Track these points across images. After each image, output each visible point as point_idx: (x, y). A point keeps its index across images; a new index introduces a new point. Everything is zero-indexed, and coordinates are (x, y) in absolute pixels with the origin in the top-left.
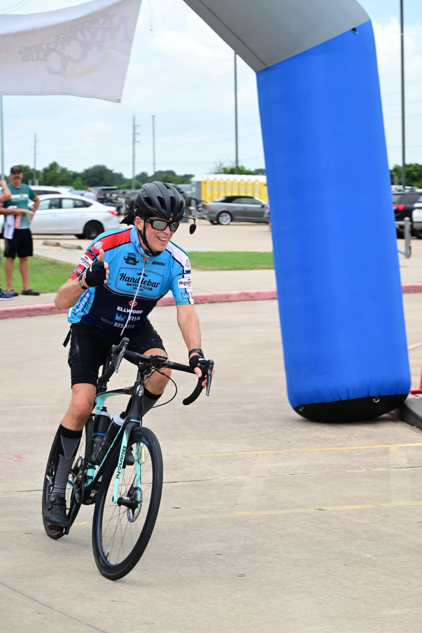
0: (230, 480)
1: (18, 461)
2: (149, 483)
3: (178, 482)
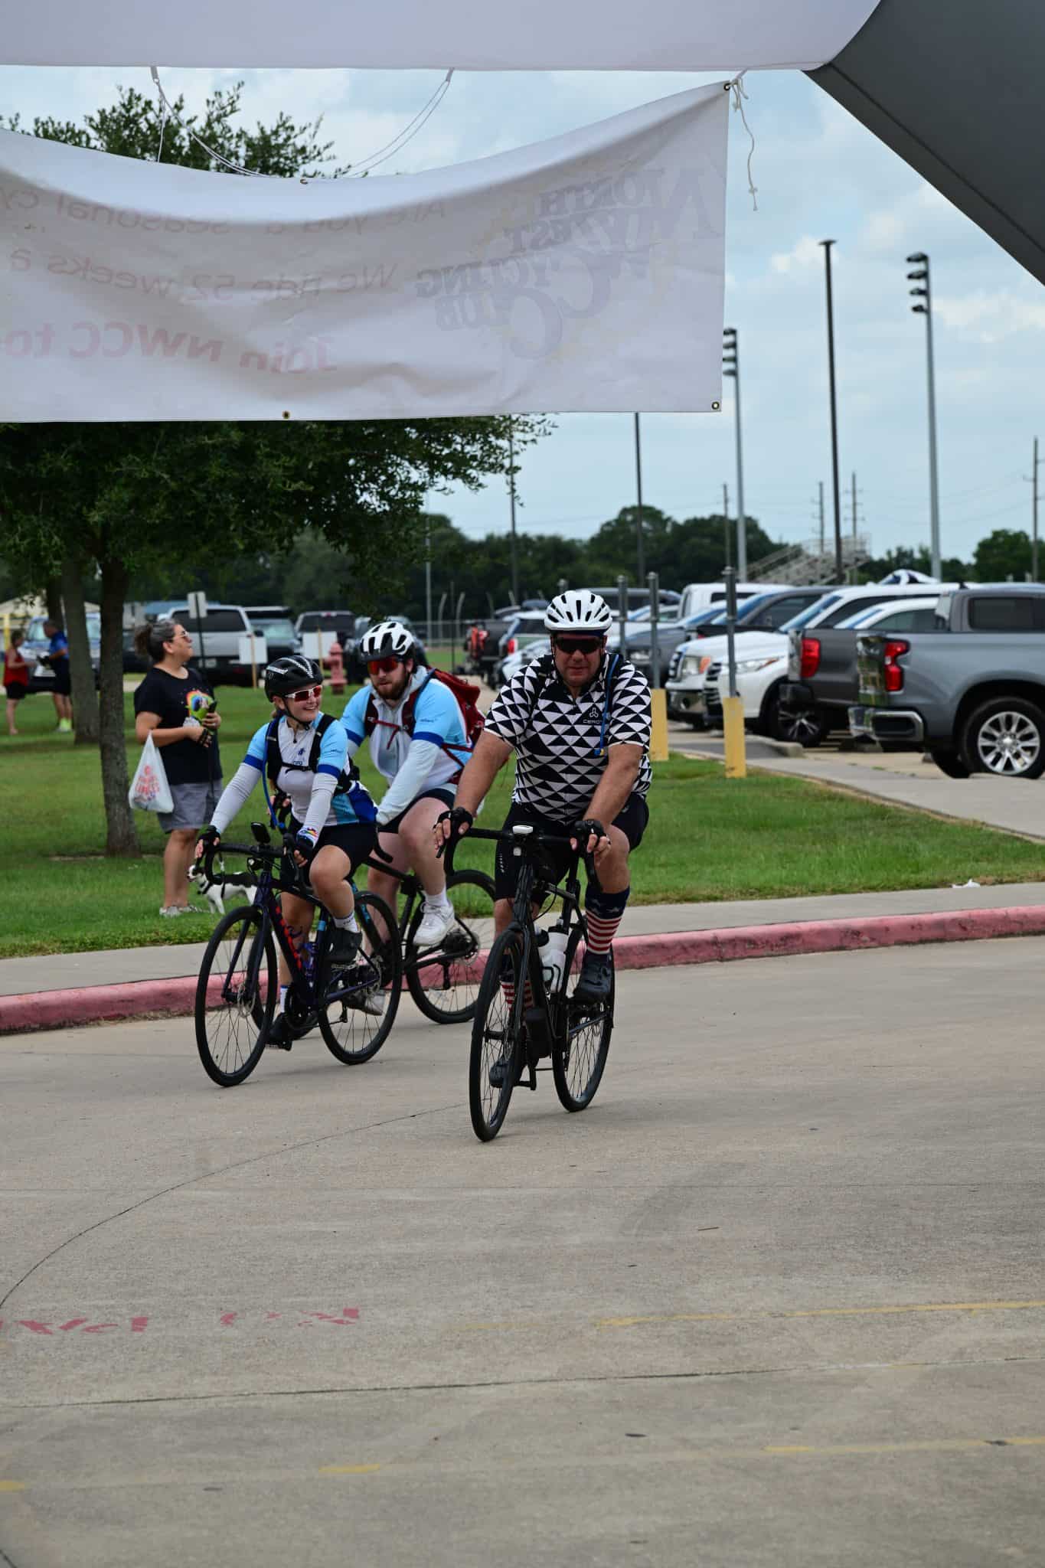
0: (833, 1372)
1: (340, 1322)
2: (622, 1375)
3: (696, 1375)
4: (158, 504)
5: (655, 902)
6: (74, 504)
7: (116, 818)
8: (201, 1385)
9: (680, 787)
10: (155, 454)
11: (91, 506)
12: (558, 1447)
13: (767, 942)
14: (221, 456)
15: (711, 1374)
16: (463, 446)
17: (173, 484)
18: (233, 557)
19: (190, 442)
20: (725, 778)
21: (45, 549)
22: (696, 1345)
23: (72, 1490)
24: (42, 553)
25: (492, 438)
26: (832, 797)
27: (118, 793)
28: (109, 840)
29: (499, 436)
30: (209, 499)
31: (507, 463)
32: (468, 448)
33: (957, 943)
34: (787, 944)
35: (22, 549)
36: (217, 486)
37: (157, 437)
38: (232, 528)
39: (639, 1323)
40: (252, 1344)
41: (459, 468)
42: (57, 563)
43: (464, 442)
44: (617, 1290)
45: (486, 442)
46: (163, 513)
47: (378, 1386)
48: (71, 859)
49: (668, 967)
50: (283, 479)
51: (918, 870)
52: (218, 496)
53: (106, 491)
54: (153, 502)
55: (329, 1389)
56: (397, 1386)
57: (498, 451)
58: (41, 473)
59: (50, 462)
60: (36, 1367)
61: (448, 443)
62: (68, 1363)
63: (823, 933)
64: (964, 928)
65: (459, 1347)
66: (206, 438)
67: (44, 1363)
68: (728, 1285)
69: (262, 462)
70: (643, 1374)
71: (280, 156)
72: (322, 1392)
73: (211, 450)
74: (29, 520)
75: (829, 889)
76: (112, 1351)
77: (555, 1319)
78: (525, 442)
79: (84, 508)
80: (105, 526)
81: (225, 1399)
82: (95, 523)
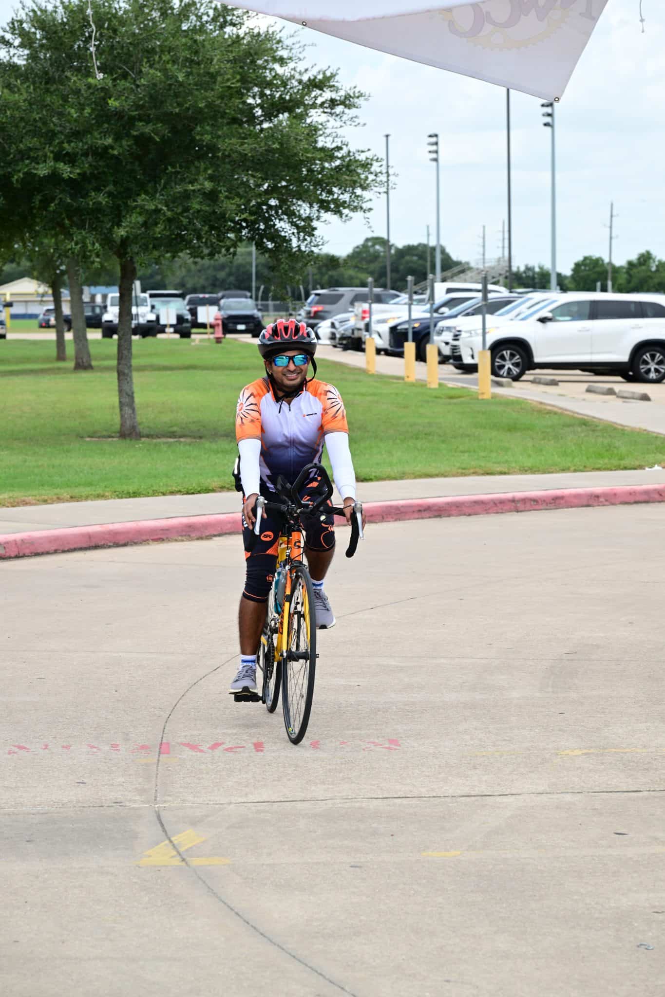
3: (640, 791)
4: (159, 225)
5: (469, 475)
6: (108, 224)
7: (126, 416)
8: (319, 791)
9: (455, 404)
10: (158, 195)
11: (119, 225)
12: (573, 841)
13: (544, 501)
14: (198, 197)
15: (649, 791)
16: (339, 195)
17: (169, 214)
18: (202, 258)
19: (179, 189)
20: (478, 399)
21: (90, 251)
22: (630, 769)
23: (263, 864)
24: (88, 254)
25: (358, 191)
26: (549, 412)
27: (127, 400)
28: (121, 428)
29: (364, 188)
30: (190, 222)
31: (365, 206)
32: (341, 197)
33: (657, 504)
34: (556, 502)
35: (76, 251)
36: (196, 215)
37: (160, 185)
38: (204, 240)
39: (586, 754)
40: (339, 762)
41: (337, 208)
42: (98, 260)
43: (340, 192)
44: (560, 730)
45: (353, 193)
46: (163, 231)
47: (435, 795)
48: (97, 439)
49: (486, 515)
50: (236, 212)
51: (621, 459)
52: (195, 221)
53: (128, 216)
54: (156, 224)
55: (404, 796)
56: (447, 795)
57: (359, 199)
58: (88, 204)
59: (94, 198)
60: (204, 776)
61: (330, 192)
62: (224, 773)
63: (577, 496)
64: (661, 495)
65: (475, 768)
66: (190, 185)
67: (207, 773)
68: (630, 728)
69: (223, 201)
70: (605, 790)
71: (233, 15)
72: (399, 798)
73: (192, 193)
74: (81, 233)
75: (572, 469)
76: (248, 765)
77: (530, 750)
78: (380, 193)
79: (116, 227)
80: (127, 237)
81: (338, 801)
82: (122, 236)
